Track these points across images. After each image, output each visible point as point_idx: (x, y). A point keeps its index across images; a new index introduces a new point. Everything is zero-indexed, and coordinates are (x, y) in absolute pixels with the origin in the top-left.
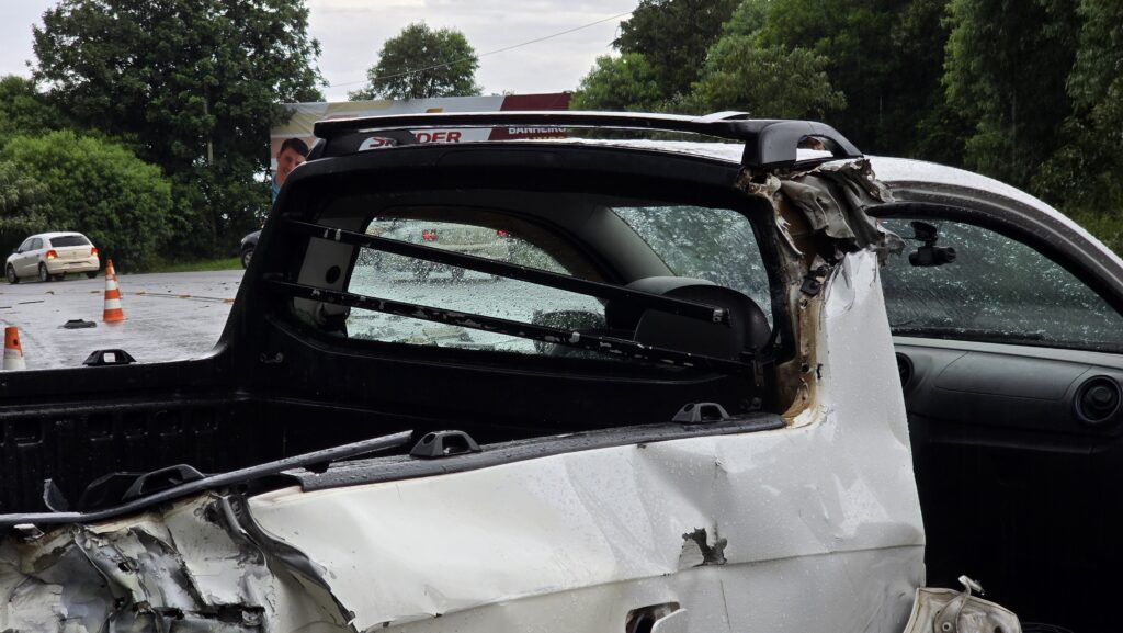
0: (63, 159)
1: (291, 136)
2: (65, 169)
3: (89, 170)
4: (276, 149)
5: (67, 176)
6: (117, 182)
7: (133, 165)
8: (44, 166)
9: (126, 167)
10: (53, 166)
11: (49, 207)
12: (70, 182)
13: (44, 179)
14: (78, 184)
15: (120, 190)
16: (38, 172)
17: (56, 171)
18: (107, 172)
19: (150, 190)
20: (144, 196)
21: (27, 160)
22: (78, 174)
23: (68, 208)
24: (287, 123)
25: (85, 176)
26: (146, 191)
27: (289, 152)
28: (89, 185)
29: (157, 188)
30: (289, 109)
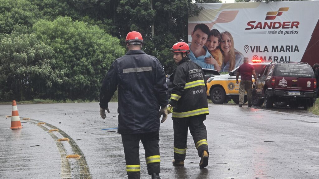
0: (63, 33)
1: (200, 22)
2: (65, 38)
3: (77, 40)
4: (191, 29)
5: (65, 43)
6: (93, 47)
7: (104, 37)
8: (53, 36)
9: (100, 38)
10: (57, 37)
11: (54, 61)
12: (66, 46)
13: (52, 44)
14: (71, 48)
15: (94, 52)
16: (49, 40)
17: (59, 40)
18: (87, 41)
19: (112, 52)
20: (108, 55)
21: (44, 33)
22: (71, 42)
23: (65, 61)
24: (197, 15)
25: (75, 43)
26: (109, 53)
27: (199, 32)
28: (77, 49)
29: (116, 51)
30: (199, 7)
